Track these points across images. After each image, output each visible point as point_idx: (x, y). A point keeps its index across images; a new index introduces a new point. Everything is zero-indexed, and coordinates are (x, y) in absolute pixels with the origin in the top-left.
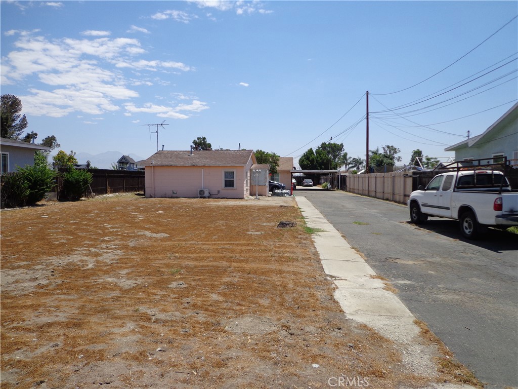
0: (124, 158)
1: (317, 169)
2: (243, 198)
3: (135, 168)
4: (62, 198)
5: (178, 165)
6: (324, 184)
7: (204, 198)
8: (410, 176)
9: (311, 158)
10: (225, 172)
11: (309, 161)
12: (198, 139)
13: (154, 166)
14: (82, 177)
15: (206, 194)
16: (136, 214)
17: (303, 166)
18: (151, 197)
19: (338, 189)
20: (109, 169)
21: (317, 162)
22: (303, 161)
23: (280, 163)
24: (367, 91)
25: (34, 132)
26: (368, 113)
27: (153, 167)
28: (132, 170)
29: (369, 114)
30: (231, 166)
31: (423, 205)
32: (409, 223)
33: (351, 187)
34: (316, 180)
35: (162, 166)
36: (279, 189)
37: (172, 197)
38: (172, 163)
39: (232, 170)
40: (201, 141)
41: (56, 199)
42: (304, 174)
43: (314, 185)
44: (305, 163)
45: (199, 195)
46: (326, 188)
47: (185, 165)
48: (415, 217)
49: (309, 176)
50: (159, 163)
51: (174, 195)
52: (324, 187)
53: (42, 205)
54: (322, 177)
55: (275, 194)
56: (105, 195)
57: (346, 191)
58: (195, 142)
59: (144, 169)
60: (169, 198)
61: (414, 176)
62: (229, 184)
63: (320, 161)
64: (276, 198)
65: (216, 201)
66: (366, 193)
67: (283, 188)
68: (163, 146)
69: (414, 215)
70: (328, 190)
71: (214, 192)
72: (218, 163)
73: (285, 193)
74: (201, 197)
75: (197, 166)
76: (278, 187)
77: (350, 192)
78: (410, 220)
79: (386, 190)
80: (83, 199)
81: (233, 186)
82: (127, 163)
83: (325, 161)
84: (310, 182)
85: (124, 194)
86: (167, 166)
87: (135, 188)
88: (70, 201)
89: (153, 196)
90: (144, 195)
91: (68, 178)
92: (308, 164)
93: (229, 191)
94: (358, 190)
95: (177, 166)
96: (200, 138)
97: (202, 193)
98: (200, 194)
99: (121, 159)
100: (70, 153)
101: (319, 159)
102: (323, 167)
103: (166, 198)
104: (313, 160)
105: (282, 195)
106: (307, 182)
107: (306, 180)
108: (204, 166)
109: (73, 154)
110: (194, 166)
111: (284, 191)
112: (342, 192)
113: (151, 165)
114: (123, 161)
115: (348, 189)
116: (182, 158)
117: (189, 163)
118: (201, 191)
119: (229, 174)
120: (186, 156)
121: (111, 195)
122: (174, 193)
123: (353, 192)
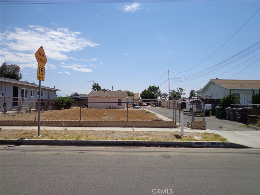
0: (76, 93)
1: (148, 98)
2: (125, 109)
6: (152, 105)
7: (111, 108)
9: (145, 94)
10: (118, 99)
12: (95, 84)
17: (142, 97)
19: (158, 106)
21: (148, 96)
23: (135, 96)
26: (169, 78)
27: (92, 97)
33: (163, 106)
35: (95, 97)
36: (136, 106)
38: (99, 96)
39: (121, 99)
40: (96, 85)
42: (143, 100)
43: (147, 105)
44: (143, 96)
46: (153, 106)
49: (145, 101)
52: (152, 106)
54: (151, 102)
55: (134, 108)
58: (93, 86)
59: (88, 98)
60: (97, 108)
62: (120, 104)
64: (136, 109)
66: (169, 107)
67: (137, 106)
70: (153, 107)
71: (114, 106)
72: (116, 96)
73: (139, 107)
75: (108, 97)
76: (136, 105)
77: (162, 107)
82: (76, 95)
83: (152, 95)
86: (97, 97)
89: (91, 108)
92: (144, 96)
93: (120, 106)
94: (166, 106)
95: (101, 97)
96: (96, 84)
97: (110, 107)
99: (75, 94)
101: (149, 94)
102: (151, 97)
104: (147, 94)
105: (138, 108)
106: (144, 104)
108: (111, 97)
110: (107, 97)
111: (138, 107)
112: (159, 107)
114: (76, 94)
115: (162, 106)
116: (101, 94)
117: (105, 96)
118: (109, 106)
119: (120, 100)
120: (103, 93)
121: (76, 107)
122: (99, 107)
123: (164, 108)
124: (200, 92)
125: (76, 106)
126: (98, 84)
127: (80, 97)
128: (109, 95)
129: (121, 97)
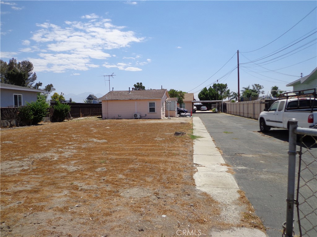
0: (90, 96)
1: (210, 100)
2: (161, 119)
3: (97, 102)
4: (53, 120)
5: (121, 99)
6: (213, 109)
7: (137, 119)
8: (264, 103)
9: (205, 94)
10: (150, 103)
11: (205, 95)
12: (138, 83)
13: (107, 101)
14: (64, 108)
15: (138, 116)
16: (93, 129)
17: (201, 99)
18: (106, 119)
19: (222, 112)
20: (82, 103)
21: (209, 96)
22: (201, 95)
23: (185, 97)
24: (238, 51)
25: (41, 82)
26: (238, 64)
28: (95, 103)
29: (239, 65)
30: (153, 99)
31: (267, 121)
32: (259, 132)
33: (229, 111)
34: (209, 107)
35: (112, 100)
37: (118, 119)
39: (153, 102)
40: (139, 85)
41: (49, 121)
42: (202, 103)
43: (208, 110)
45: (134, 117)
46: (215, 112)
47: (125, 99)
48: (262, 128)
49: (204, 104)
50: (110, 98)
51: (119, 118)
52: (213, 111)
53: (41, 125)
54: (213, 105)
55: (181, 116)
56: (79, 118)
57: (227, 113)
58: (135, 85)
60: (116, 119)
61: (266, 103)
62: (152, 110)
63: (212, 95)
64: (181, 118)
65: (143, 121)
66: (238, 114)
67: (186, 112)
68: (113, 88)
69: (262, 127)
70: (215, 113)
71: (143, 115)
72: (146, 98)
73: (187, 115)
74: (135, 119)
75: (133, 100)
76: (183, 112)
77: (228, 113)
78: (259, 130)
79: (249, 112)
80: (66, 120)
81: (154, 111)
83: (214, 95)
84: (205, 108)
85: (90, 117)
87: (97, 114)
88: (57, 122)
89: (107, 118)
90: (102, 118)
91: (56, 109)
92: (204, 97)
93: (152, 114)
94: (233, 112)
98: (135, 116)
100: (61, 94)
101: (211, 94)
102: (213, 98)
103: (115, 119)
104: (207, 94)
105: (185, 116)
106: (203, 108)
107: (202, 107)
108: (137, 100)
109: (63, 94)
110: (130, 100)
111: (187, 114)
112: (224, 113)
113: (105, 100)
114: (90, 98)
115: (228, 112)
117: (128, 98)
118: (135, 115)
119: (152, 104)
120: (126, 94)
121: (82, 118)
122: (119, 116)
123: (231, 114)
124: (302, 82)
125: (82, 116)
126: (141, 83)
128: (135, 97)
129: (154, 99)
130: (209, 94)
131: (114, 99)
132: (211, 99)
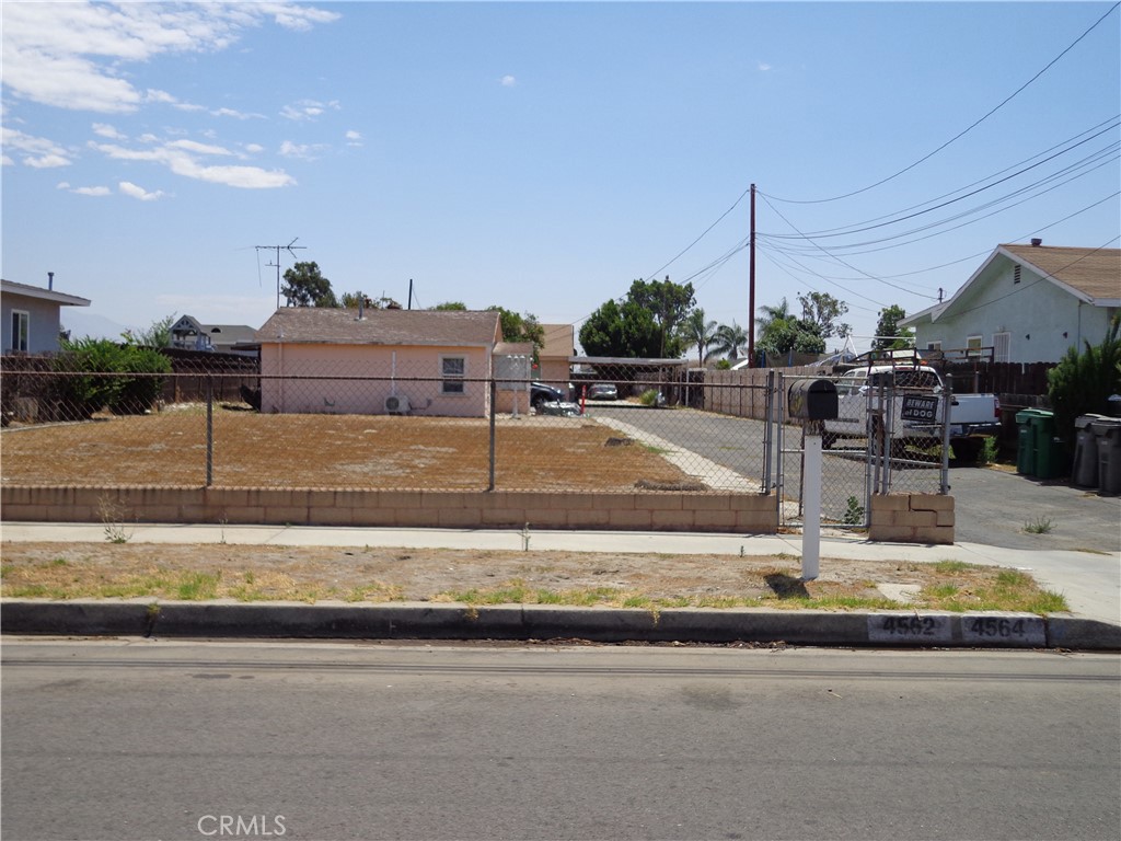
0: (186, 320)
1: (629, 356)
2: (484, 418)
5: (339, 342)
6: (646, 395)
7: (400, 414)
9: (611, 328)
10: (445, 360)
11: (608, 334)
12: (297, 266)
13: (283, 344)
15: (403, 406)
17: (591, 349)
18: (275, 411)
19: (683, 404)
21: (628, 338)
22: (590, 333)
23: (545, 338)
24: (753, 185)
26: (753, 234)
27: (280, 346)
29: (756, 236)
30: (460, 347)
33: (715, 401)
34: (627, 383)
35: (302, 343)
36: (550, 400)
37: (322, 413)
38: (326, 338)
39: (459, 356)
40: (305, 273)
42: (595, 366)
43: (620, 396)
44: (596, 339)
45: (386, 409)
46: (652, 403)
47: (355, 342)
49: (606, 373)
50: (296, 336)
51: (328, 408)
52: (647, 401)
54: (641, 375)
55: (542, 411)
56: (174, 406)
57: (703, 409)
59: (258, 348)
60: (316, 413)
62: (453, 387)
63: (637, 335)
64: (545, 418)
66: (748, 410)
67: (561, 398)
70: (656, 407)
71: (420, 402)
72: (430, 340)
73: (567, 410)
74: (391, 414)
75: (383, 345)
76: (550, 397)
77: (711, 410)
80: (148, 411)
81: (461, 390)
82: (186, 333)
83: (649, 337)
84: (609, 389)
86: (315, 343)
89: (280, 409)
92: (603, 341)
93: (453, 400)
94: (731, 406)
95: (337, 345)
96: (303, 265)
97: (393, 404)
98: (388, 406)
99: (178, 325)
101: (633, 330)
102: (644, 349)
103: (309, 412)
104: (618, 332)
105: (560, 412)
106: (601, 389)
107: (598, 384)
108: (399, 345)
110: (375, 344)
111: (564, 405)
112: (693, 411)
113: (277, 341)
114: (184, 327)
115: (707, 405)
116: (342, 325)
117: (363, 338)
118: (390, 400)
119: (453, 365)
120: (351, 322)
121: (183, 406)
122: (327, 403)
123: (720, 412)
124: (934, 319)
125: (185, 399)
126: (313, 266)
127: (213, 344)
128: (391, 335)
129: (462, 344)
130: (627, 332)
131: (313, 339)
132: (633, 353)
